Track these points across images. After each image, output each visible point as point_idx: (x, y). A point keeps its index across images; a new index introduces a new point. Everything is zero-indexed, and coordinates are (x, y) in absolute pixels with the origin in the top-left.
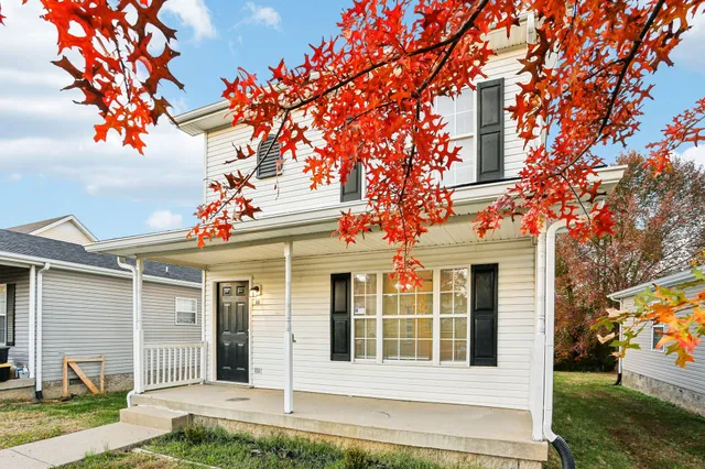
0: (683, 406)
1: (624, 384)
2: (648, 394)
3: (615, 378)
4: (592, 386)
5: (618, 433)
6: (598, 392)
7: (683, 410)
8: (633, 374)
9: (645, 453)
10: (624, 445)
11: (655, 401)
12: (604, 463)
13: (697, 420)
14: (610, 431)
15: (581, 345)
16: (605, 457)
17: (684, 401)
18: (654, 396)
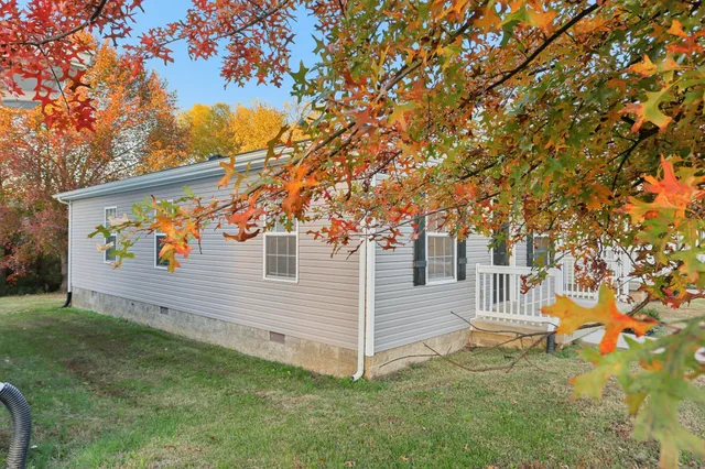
0: (135, 319)
1: (75, 305)
2: (101, 312)
3: (64, 299)
4: (36, 312)
5: (72, 364)
6: (45, 319)
7: (135, 324)
8: (84, 291)
9: (104, 379)
10: (82, 376)
11: (109, 320)
12: (61, 404)
13: (146, 332)
14: (63, 364)
15: (16, 258)
16: (61, 398)
17: (136, 314)
18: (107, 314)
